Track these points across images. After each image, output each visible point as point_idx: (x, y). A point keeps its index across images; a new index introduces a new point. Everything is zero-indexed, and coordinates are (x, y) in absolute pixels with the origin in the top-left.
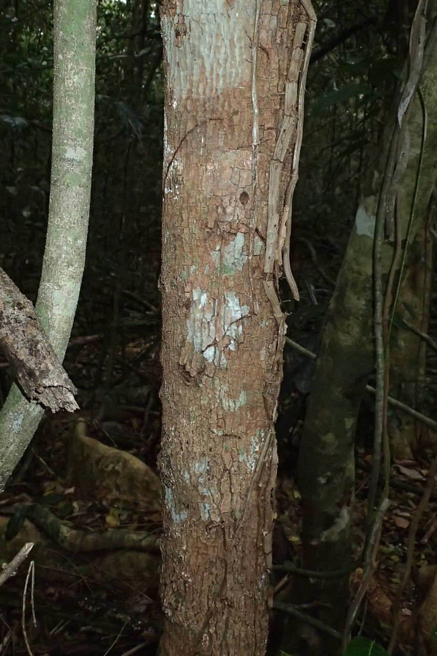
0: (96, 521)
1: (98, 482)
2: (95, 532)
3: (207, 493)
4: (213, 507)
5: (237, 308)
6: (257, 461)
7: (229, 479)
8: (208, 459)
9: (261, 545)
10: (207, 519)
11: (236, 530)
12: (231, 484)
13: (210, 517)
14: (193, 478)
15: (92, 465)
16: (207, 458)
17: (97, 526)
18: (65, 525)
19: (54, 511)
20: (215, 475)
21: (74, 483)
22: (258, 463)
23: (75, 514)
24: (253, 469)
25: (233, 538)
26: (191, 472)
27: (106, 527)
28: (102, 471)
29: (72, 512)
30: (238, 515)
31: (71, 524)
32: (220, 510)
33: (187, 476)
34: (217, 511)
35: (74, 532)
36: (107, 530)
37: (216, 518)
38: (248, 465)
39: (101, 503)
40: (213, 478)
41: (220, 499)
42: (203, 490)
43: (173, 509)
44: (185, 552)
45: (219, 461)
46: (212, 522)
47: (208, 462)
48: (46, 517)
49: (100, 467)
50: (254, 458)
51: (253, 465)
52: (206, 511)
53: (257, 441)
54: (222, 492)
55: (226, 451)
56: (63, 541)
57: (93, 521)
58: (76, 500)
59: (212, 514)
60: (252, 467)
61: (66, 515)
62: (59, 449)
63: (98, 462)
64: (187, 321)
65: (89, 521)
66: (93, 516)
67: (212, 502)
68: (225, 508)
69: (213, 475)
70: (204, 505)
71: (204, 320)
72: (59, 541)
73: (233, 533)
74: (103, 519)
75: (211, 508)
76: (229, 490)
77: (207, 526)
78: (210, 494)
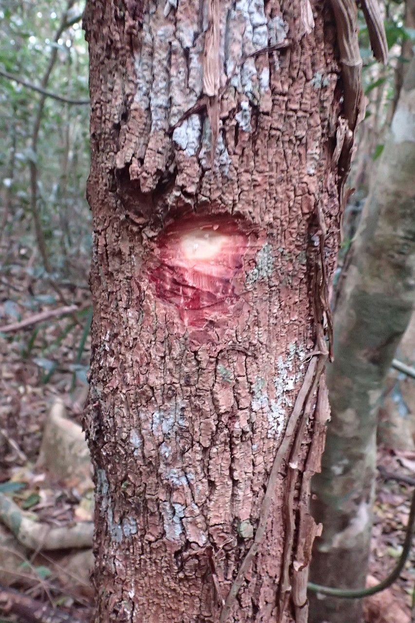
0: (64, 513)
1: (70, 469)
2: (63, 526)
3: (178, 478)
4: (192, 512)
5: (259, 18)
6: (290, 411)
7: (228, 449)
8: (181, 402)
9: (290, 588)
10: (177, 536)
11: (241, 561)
12: (233, 460)
13: (184, 533)
14: (149, 446)
15: (64, 449)
16: (179, 400)
17: (64, 520)
18: (29, 517)
19: (17, 501)
20: (197, 439)
21: (45, 469)
22: (290, 416)
23: (40, 506)
24: (280, 429)
25: (234, 578)
26: (143, 431)
27: (75, 520)
28: (75, 456)
29: (38, 502)
30: (246, 530)
31: (35, 516)
32: (206, 519)
33: (135, 440)
34: (199, 519)
35: (38, 526)
36: (75, 525)
37: (198, 535)
38: (271, 419)
39: (71, 493)
40: (193, 445)
41: (207, 493)
42: (173, 475)
43: (110, 512)
44: (133, 603)
45: (207, 407)
46: (188, 544)
47: (183, 409)
48: (7, 508)
49: (73, 452)
50: (284, 405)
51: (281, 419)
52: (176, 519)
53: (291, 369)
54: (212, 479)
55: (225, 385)
56: (24, 537)
57: (61, 514)
58: (44, 488)
59: (189, 526)
60: (278, 424)
61: (31, 505)
62: (34, 433)
63: (71, 446)
64: (137, 56)
65: (56, 513)
66: (62, 507)
67: (189, 500)
68: (219, 515)
69: (193, 440)
70: (173, 508)
71: (175, 43)
72: (20, 536)
73: (233, 568)
74: (72, 510)
75: (187, 515)
76: (227, 473)
77: (178, 553)
78: (185, 483)
